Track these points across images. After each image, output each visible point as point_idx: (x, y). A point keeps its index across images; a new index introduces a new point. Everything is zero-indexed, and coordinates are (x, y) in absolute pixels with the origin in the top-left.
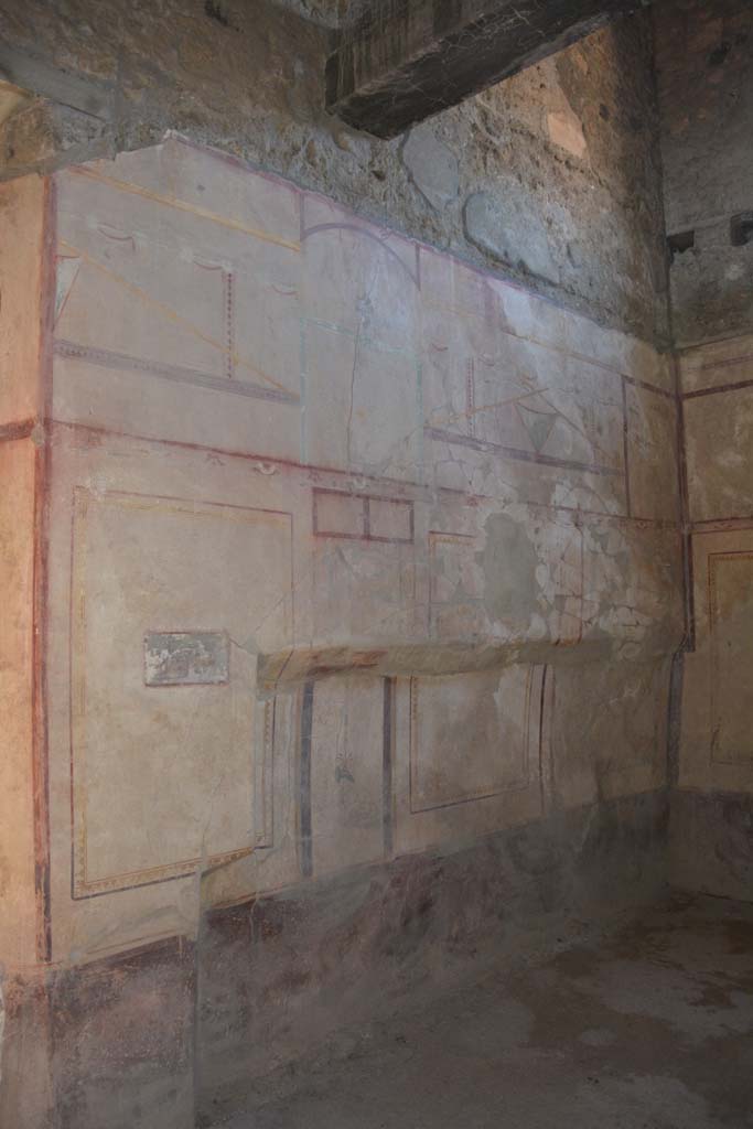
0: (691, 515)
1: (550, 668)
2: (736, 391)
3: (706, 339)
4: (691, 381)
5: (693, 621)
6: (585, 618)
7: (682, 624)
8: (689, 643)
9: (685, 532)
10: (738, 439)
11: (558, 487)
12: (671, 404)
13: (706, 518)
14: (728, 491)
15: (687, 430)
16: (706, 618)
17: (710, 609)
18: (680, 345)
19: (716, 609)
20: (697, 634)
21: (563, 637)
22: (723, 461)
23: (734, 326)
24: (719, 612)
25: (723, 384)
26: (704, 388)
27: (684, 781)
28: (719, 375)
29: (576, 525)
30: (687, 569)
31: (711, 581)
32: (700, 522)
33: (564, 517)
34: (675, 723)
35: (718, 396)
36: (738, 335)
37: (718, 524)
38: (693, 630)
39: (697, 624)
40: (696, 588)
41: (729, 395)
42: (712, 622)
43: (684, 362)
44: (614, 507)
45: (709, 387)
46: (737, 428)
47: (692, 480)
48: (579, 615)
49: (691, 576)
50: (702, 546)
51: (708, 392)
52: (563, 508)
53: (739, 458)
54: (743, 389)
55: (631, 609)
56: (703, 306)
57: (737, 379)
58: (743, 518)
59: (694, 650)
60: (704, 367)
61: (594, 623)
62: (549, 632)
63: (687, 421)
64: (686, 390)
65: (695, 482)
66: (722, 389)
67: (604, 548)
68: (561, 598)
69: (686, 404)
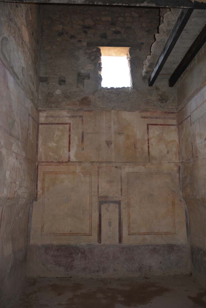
0: (39, 160)
1: (4, 207)
2: (56, 125)
3: (48, 109)
4: (42, 120)
5: (37, 192)
6: (16, 190)
7: (34, 193)
8: (36, 199)
9: (37, 165)
10: (55, 139)
11: (13, 145)
12: (36, 125)
13: (43, 161)
14: (51, 154)
15: (40, 134)
16: (41, 191)
17: (43, 189)
18: (39, 109)
19: (44, 188)
20: (38, 196)
21: (10, 197)
22: (50, 145)
23: (57, 107)
24: (45, 189)
25: (52, 122)
26: (46, 122)
27: (32, 242)
28: (51, 120)
29: (16, 158)
30: (36, 176)
31: (43, 180)
32: (41, 162)
33: (14, 155)
34: (30, 224)
35: (50, 126)
36: (57, 110)
37: (47, 163)
38: (37, 195)
39: (38, 193)
40: (39, 182)
41: (54, 126)
42: (43, 192)
43: (41, 114)
44: (24, 154)
45: (48, 122)
46: (55, 136)
47: (40, 149)
48: (14, 189)
49: (37, 178)
50: (42, 169)
51: (47, 124)
52: (14, 152)
53: (55, 145)
54: (58, 125)
55: (25, 187)
56: (48, 99)
57: (57, 122)
58: (55, 162)
59: (37, 201)
60: (47, 117)
61: (17, 192)
62: (7, 195)
63: (40, 131)
64: (40, 122)
65: (41, 150)
66: (52, 124)
67: (21, 167)
68: (11, 182)
69: (40, 126)
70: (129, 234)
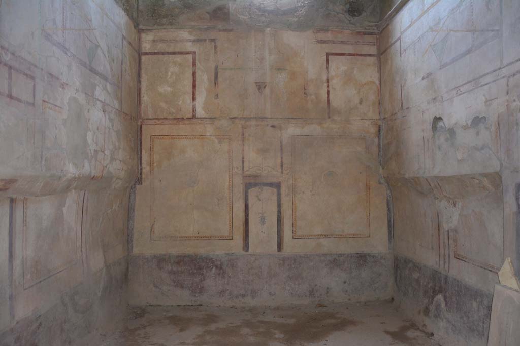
0: (143, 115)
1: (86, 192)
2: (170, 56)
3: (156, 27)
4: (147, 46)
5: (141, 169)
6: (105, 165)
7: (137, 170)
8: (140, 181)
9: (139, 123)
10: (169, 80)
11: (97, 87)
12: (137, 56)
13: (150, 117)
14: (163, 105)
15: (143, 71)
16: (148, 168)
17: (151, 164)
18: (141, 27)
19: (154, 163)
20: (143, 176)
21: (96, 175)
22: (161, 90)
23: (171, 24)
24: (155, 164)
25: (163, 51)
26: (153, 51)
27: (136, 251)
28: (161, 47)
29: (103, 111)
30: (139, 143)
31: (151, 149)
32: (147, 119)
33: (99, 105)
34: (131, 222)
35: (161, 56)
36: (172, 28)
37: (156, 121)
38: (141, 174)
39: (144, 171)
40: (143, 152)
41: (166, 57)
42: (152, 170)
43: (143, 36)
44: (117, 105)
45: (156, 51)
46: (169, 74)
47: (143, 97)
48: (102, 162)
49: (141, 146)
50: (147, 131)
51: (155, 54)
52: (99, 101)
53: (169, 89)
54: (173, 55)
55: (121, 161)
56: (155, 10)
57: (171, 50)
58: (170, 119)
59: (141, 184)
60: (154, 41)
61: (108, 167)
62: (91, 172)
63: (143, 66)
64: (143, 50)
65: (145, 98)
66: (163, 54)
67: (113, 126)
68: (96, 151)
69: (143, 58)
70: (294, 237)
